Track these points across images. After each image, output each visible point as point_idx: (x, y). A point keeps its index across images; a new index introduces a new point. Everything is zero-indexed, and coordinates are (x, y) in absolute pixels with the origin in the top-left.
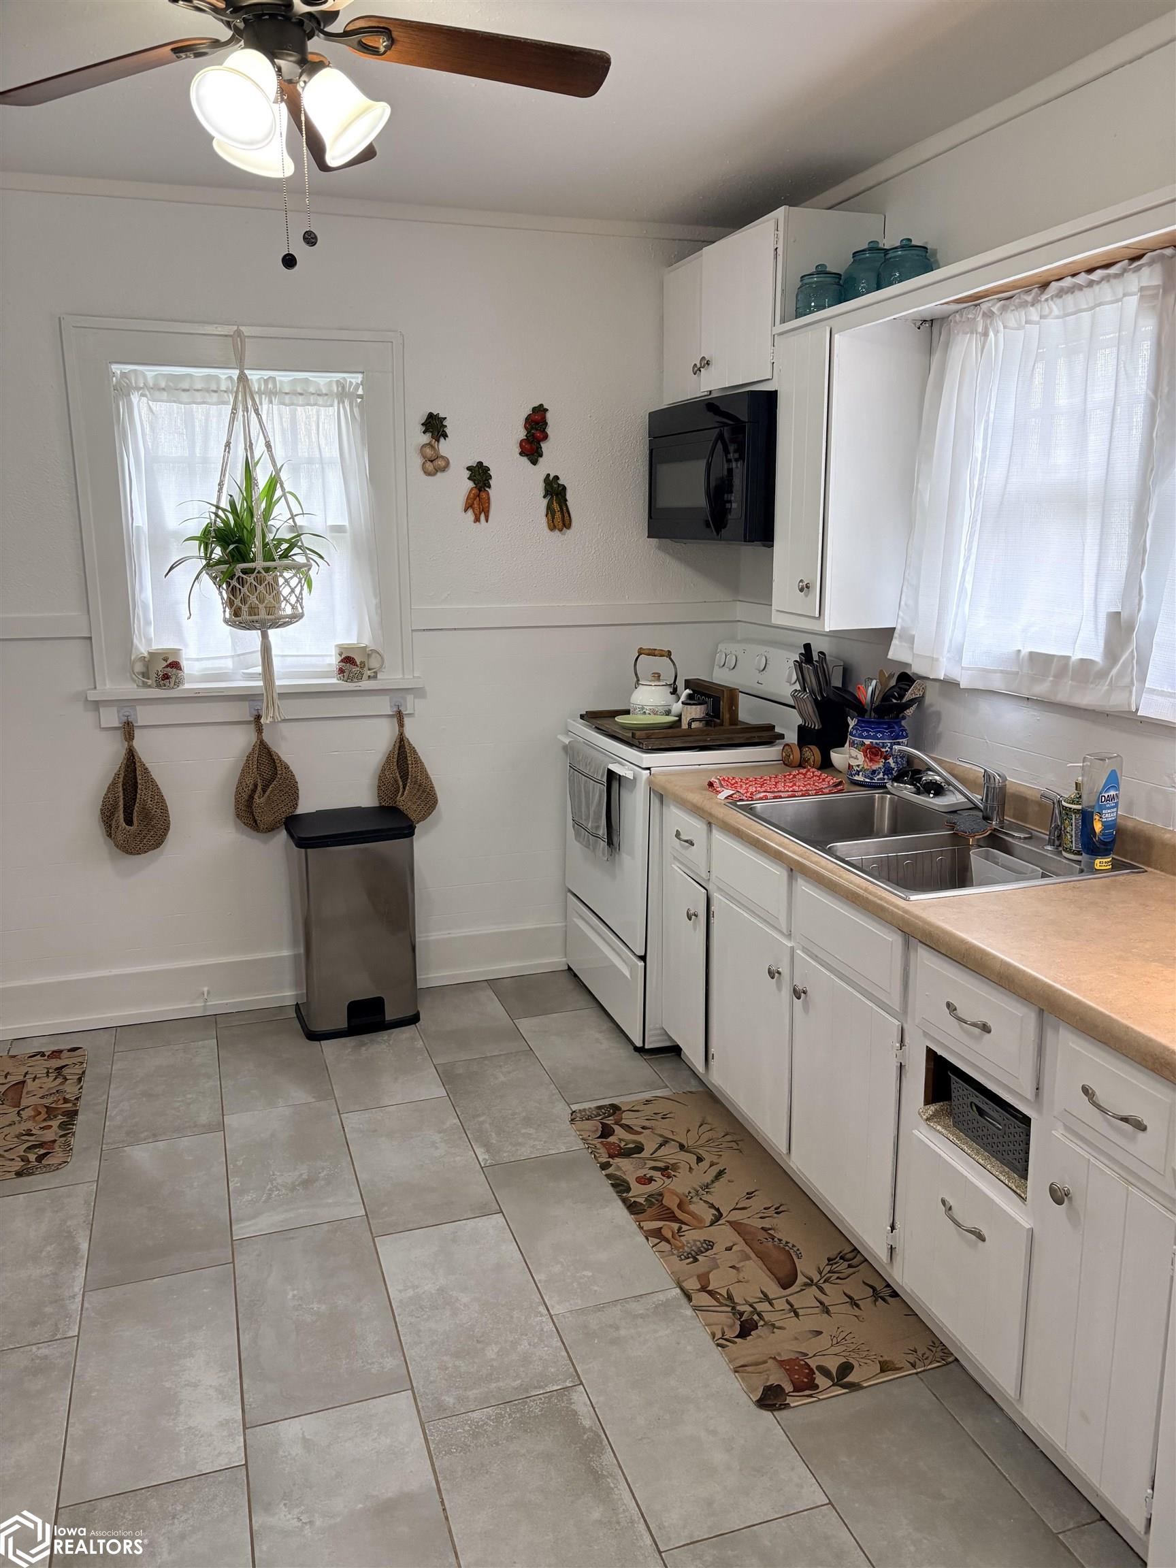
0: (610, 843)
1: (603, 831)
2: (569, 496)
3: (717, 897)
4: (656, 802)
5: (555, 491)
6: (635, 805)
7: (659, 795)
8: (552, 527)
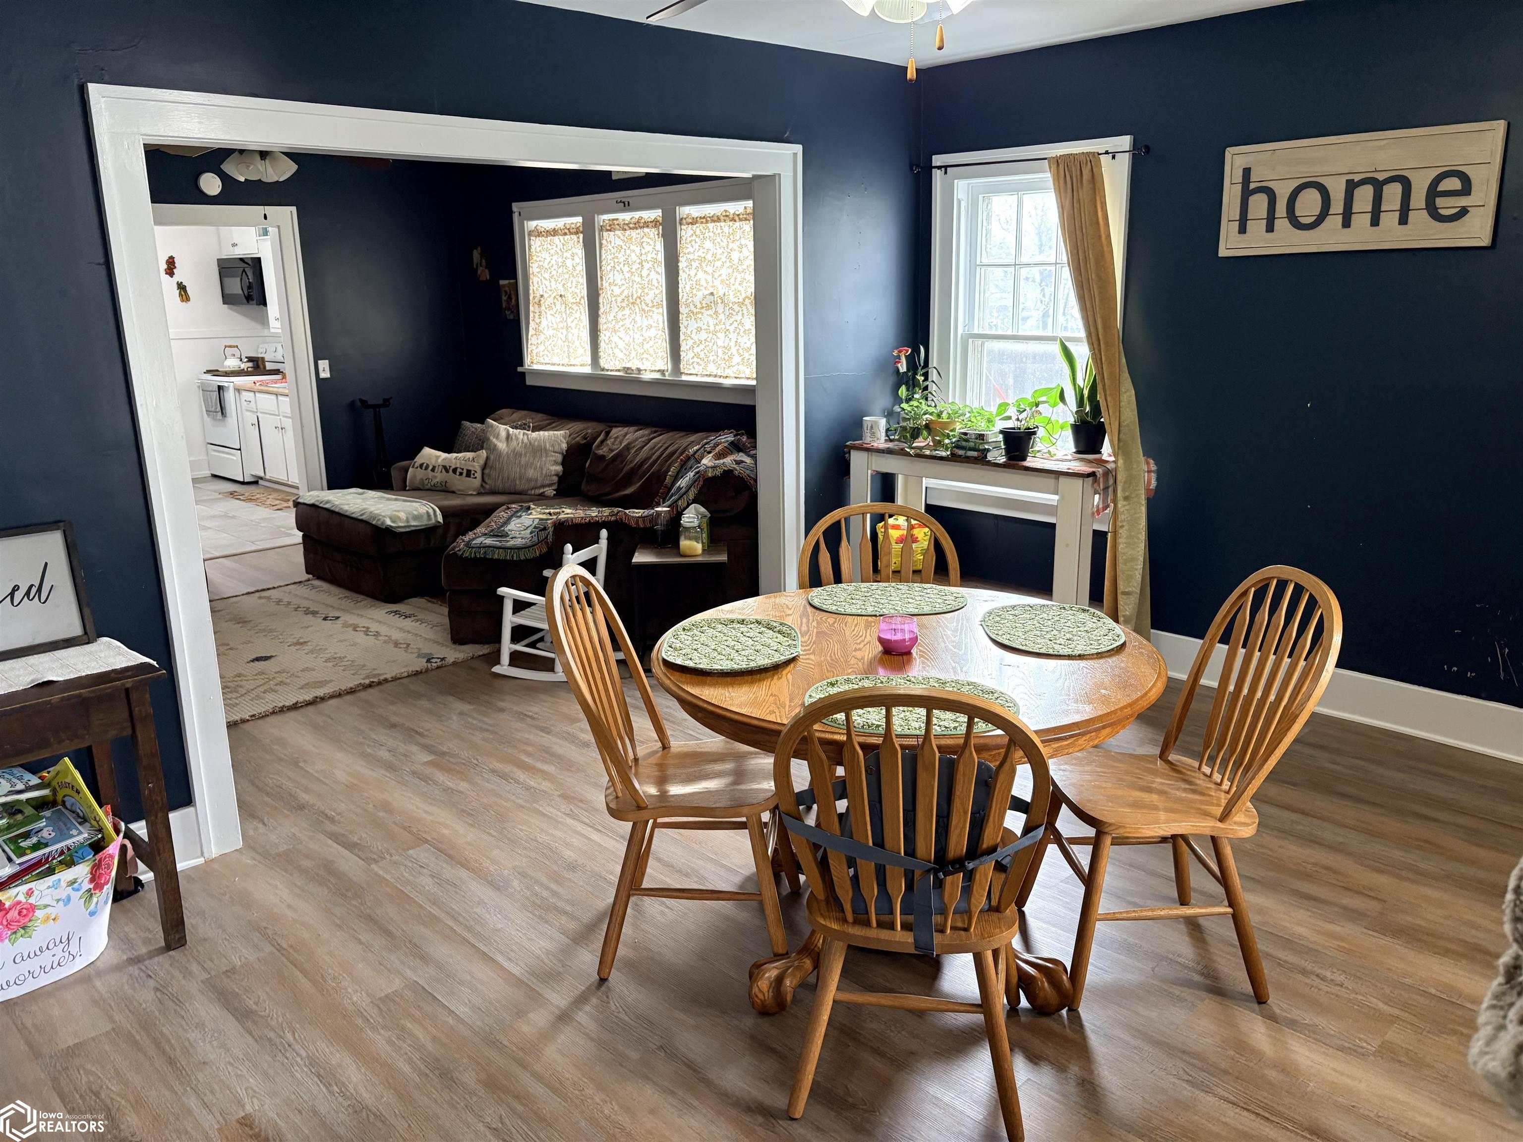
0: (222, 413)
1: (219, 409)
2: (188, 289)
3: (260, 416)
4: (237, 394)
5: (181, 287)
6: (230, 396)
7: (238, 390)
8: (182, 301)
